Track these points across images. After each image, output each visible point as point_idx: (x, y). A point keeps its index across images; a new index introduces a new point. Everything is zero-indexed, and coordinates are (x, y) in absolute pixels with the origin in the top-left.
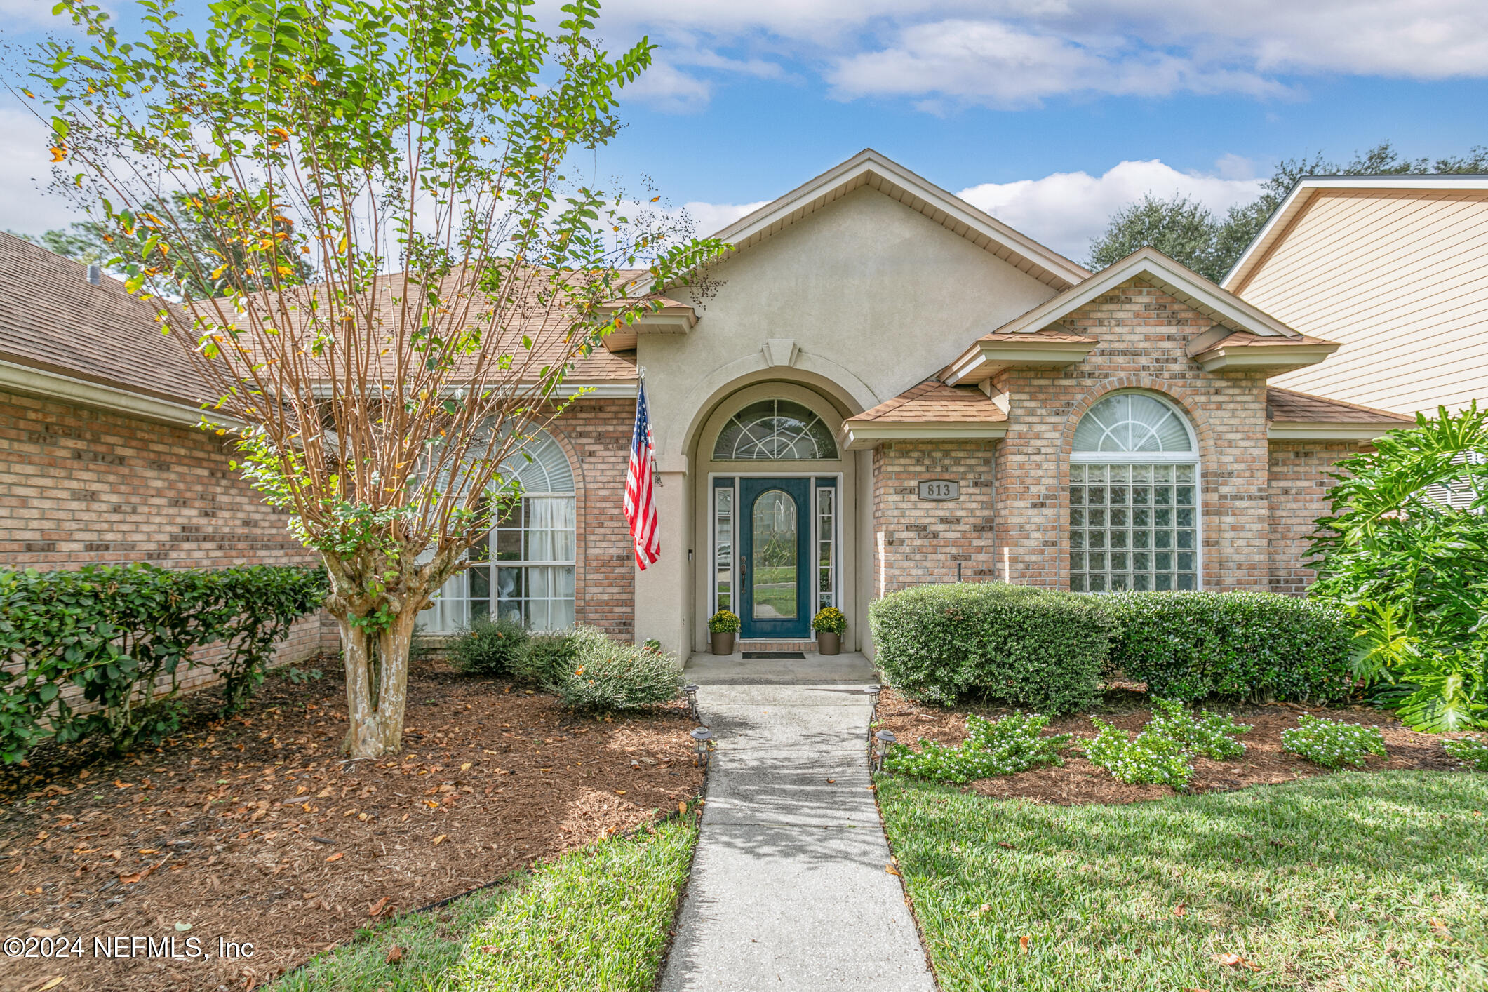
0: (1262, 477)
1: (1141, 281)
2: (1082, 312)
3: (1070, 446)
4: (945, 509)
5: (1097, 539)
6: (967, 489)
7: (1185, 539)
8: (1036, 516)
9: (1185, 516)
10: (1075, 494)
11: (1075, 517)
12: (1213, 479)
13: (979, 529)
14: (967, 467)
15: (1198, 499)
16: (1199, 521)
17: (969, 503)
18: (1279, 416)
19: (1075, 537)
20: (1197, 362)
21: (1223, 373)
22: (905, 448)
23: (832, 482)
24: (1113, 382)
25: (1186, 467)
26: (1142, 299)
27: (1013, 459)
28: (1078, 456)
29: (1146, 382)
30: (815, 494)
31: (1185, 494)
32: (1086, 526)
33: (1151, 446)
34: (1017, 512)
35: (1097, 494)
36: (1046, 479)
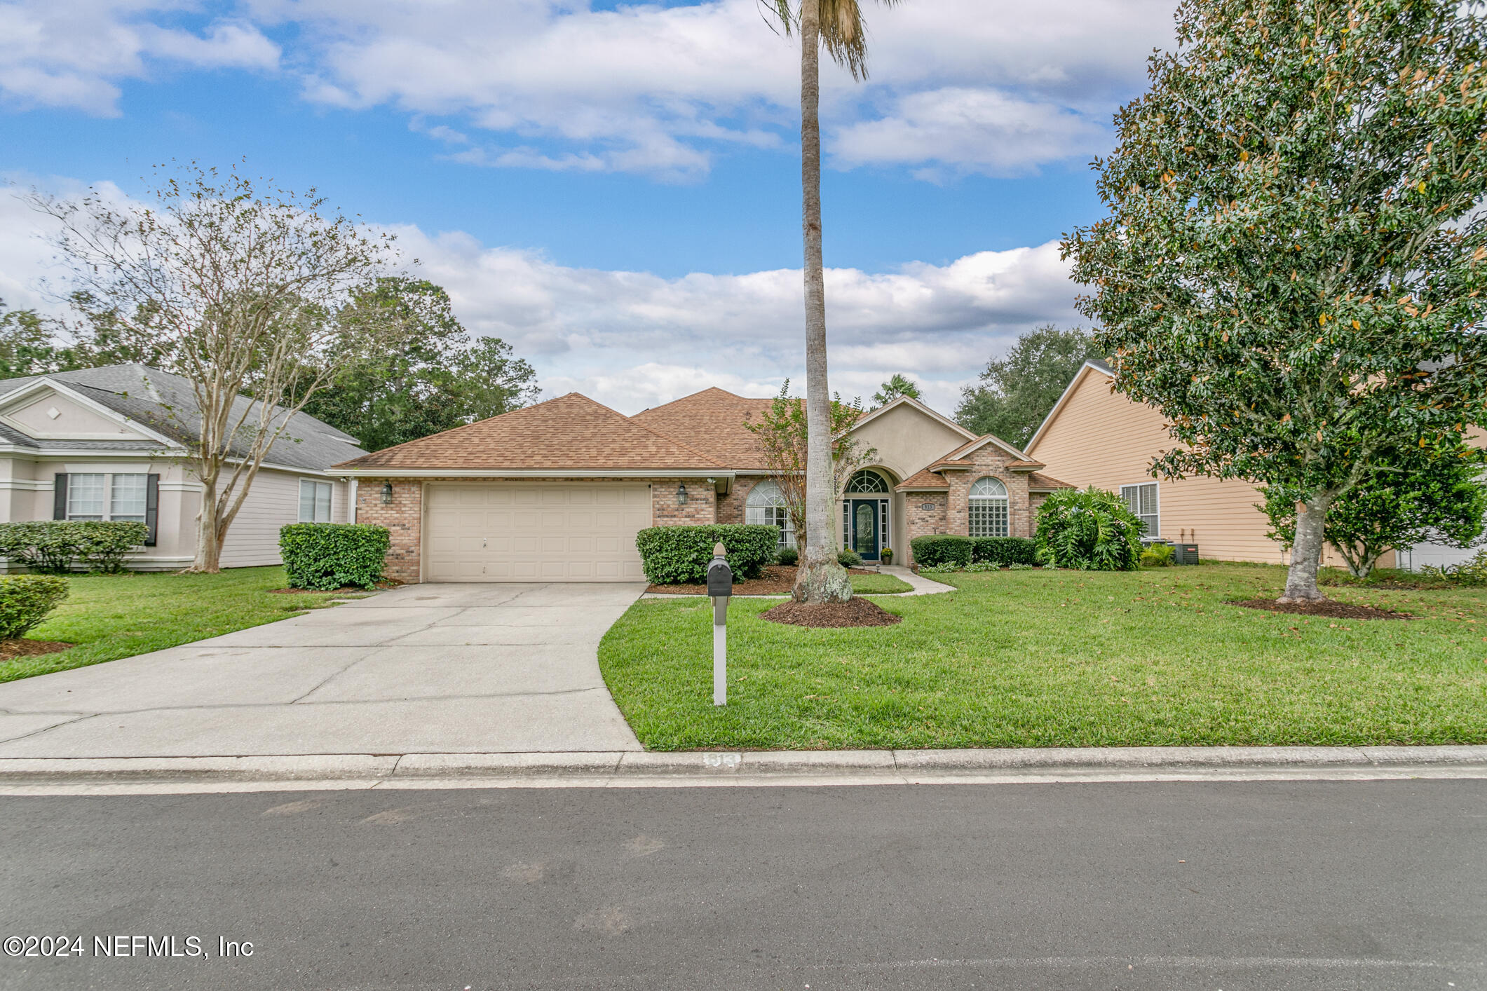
0: (1027, 504)
1: (990, 443)
2: (972, 453)
3: (969, 493)
4: (930, 513)
5: (977, 523)
6: (937, 507)
7: (1005, 523)
8: (958, 515)
9: (1005, 516)
10: (970, 509)
11: (970, 516)
12: (1014, 504)
13: (941, 519)
14: (937, 500)
15: (1008, 510)
16: (1009, 517)
17: (937, 511)
18: (1033, 485)
19: (970, 522)
20: (1007, 468)
21: (1015, 472)
22: (917, 493)
23: (886, 501)
24: (981, 475)
25: (1004, 500)
26: (990, 449)
27: (951, 498)
28: (971, 497)
29: (992, 474)
30: (880, 505)
31: (1005, 509)
32: (974, 519)
33: (994, 494)
34: (952, 514)
35: (977, 509)
36: (962, 504)
